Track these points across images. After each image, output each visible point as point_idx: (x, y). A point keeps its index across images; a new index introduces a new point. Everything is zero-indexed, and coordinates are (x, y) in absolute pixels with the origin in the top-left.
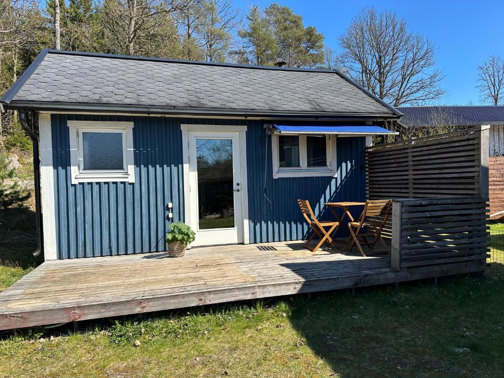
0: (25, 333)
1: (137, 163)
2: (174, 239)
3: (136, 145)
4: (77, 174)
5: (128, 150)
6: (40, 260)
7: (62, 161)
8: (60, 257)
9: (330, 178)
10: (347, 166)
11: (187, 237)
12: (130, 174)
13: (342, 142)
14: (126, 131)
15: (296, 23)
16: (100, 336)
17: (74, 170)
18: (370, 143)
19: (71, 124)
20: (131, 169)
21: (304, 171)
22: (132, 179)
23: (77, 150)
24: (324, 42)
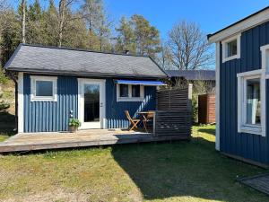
0: (14, 153)
1: (58, 94)
2: (72, 125)
3: (58, 86)
4: (33, 98)
5: (55, 88)
6: (17, 132)
7: (27, 92)
8: (25, 131)
9: (141, 103)
10: (148, 98)
11: (78, 124)
12: (55, 98)
13: (146, 88)
14: (54, 80)
15: (146, 24)
16: (41, 156)
17: (32, 96)
18: (158, 88)
19: (31, 77)
20: (56, 96)
21: (130, 98)
22: (56, 100)
23: (34, 88)
24: (160, 34)
